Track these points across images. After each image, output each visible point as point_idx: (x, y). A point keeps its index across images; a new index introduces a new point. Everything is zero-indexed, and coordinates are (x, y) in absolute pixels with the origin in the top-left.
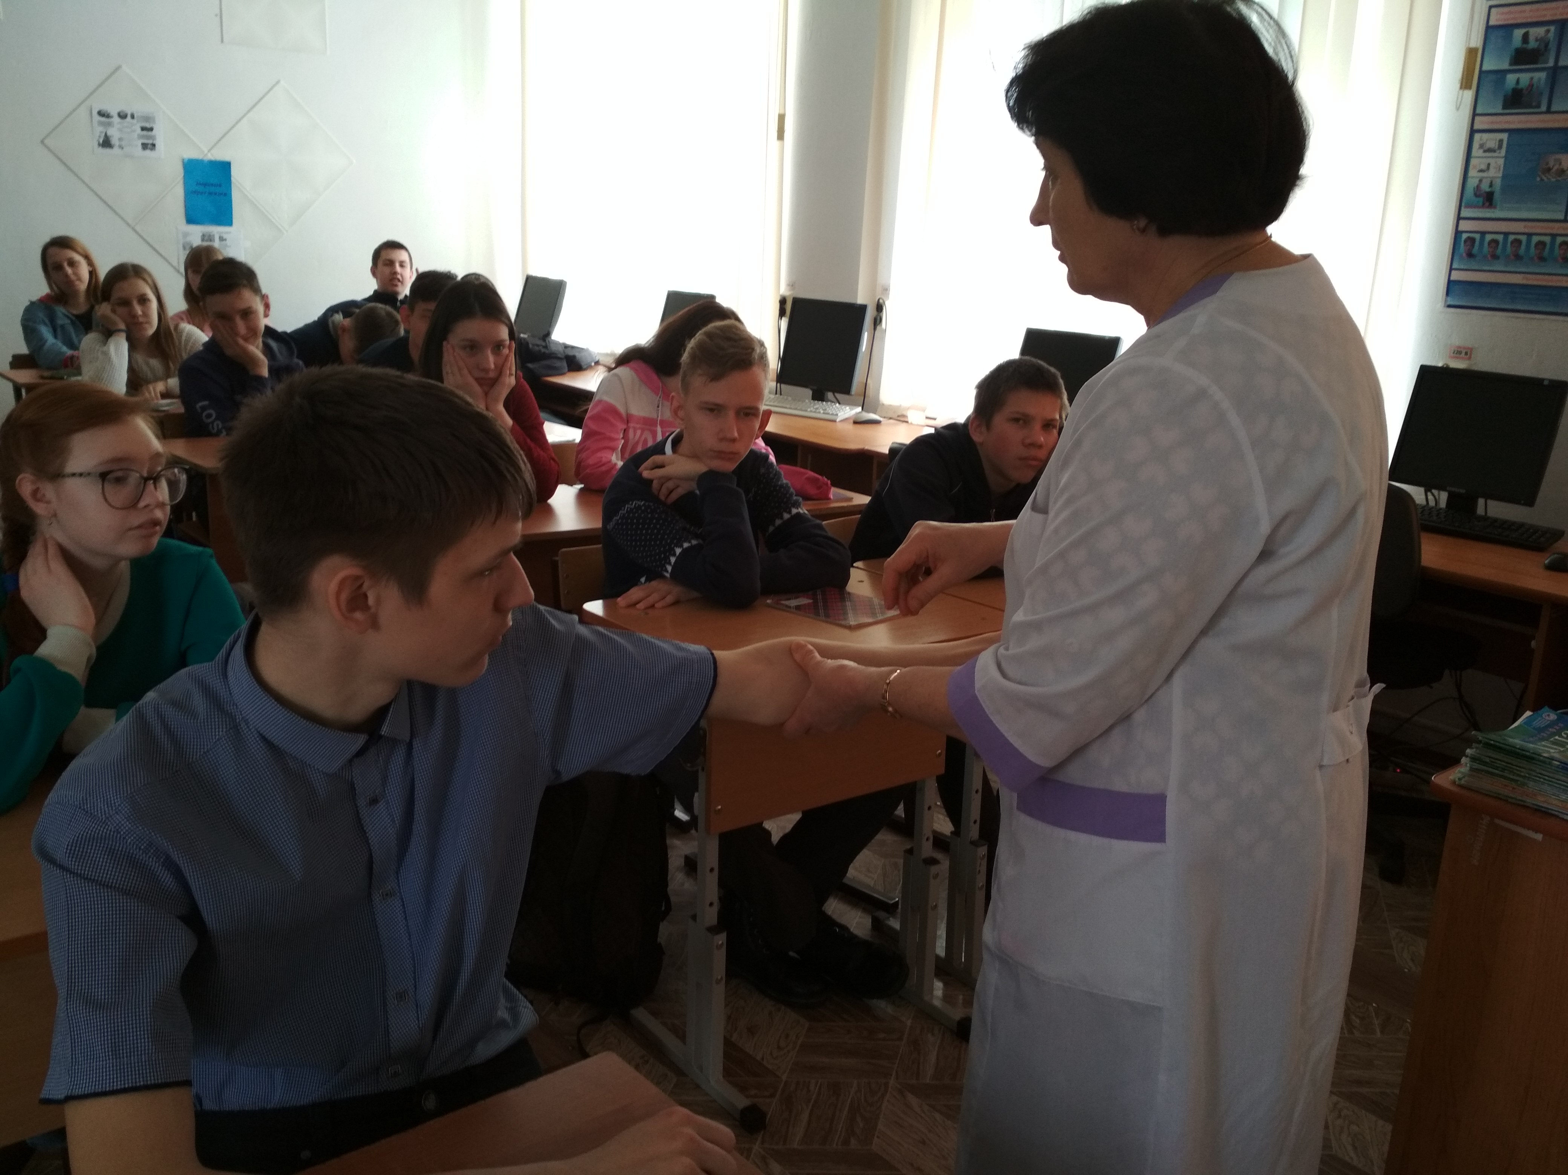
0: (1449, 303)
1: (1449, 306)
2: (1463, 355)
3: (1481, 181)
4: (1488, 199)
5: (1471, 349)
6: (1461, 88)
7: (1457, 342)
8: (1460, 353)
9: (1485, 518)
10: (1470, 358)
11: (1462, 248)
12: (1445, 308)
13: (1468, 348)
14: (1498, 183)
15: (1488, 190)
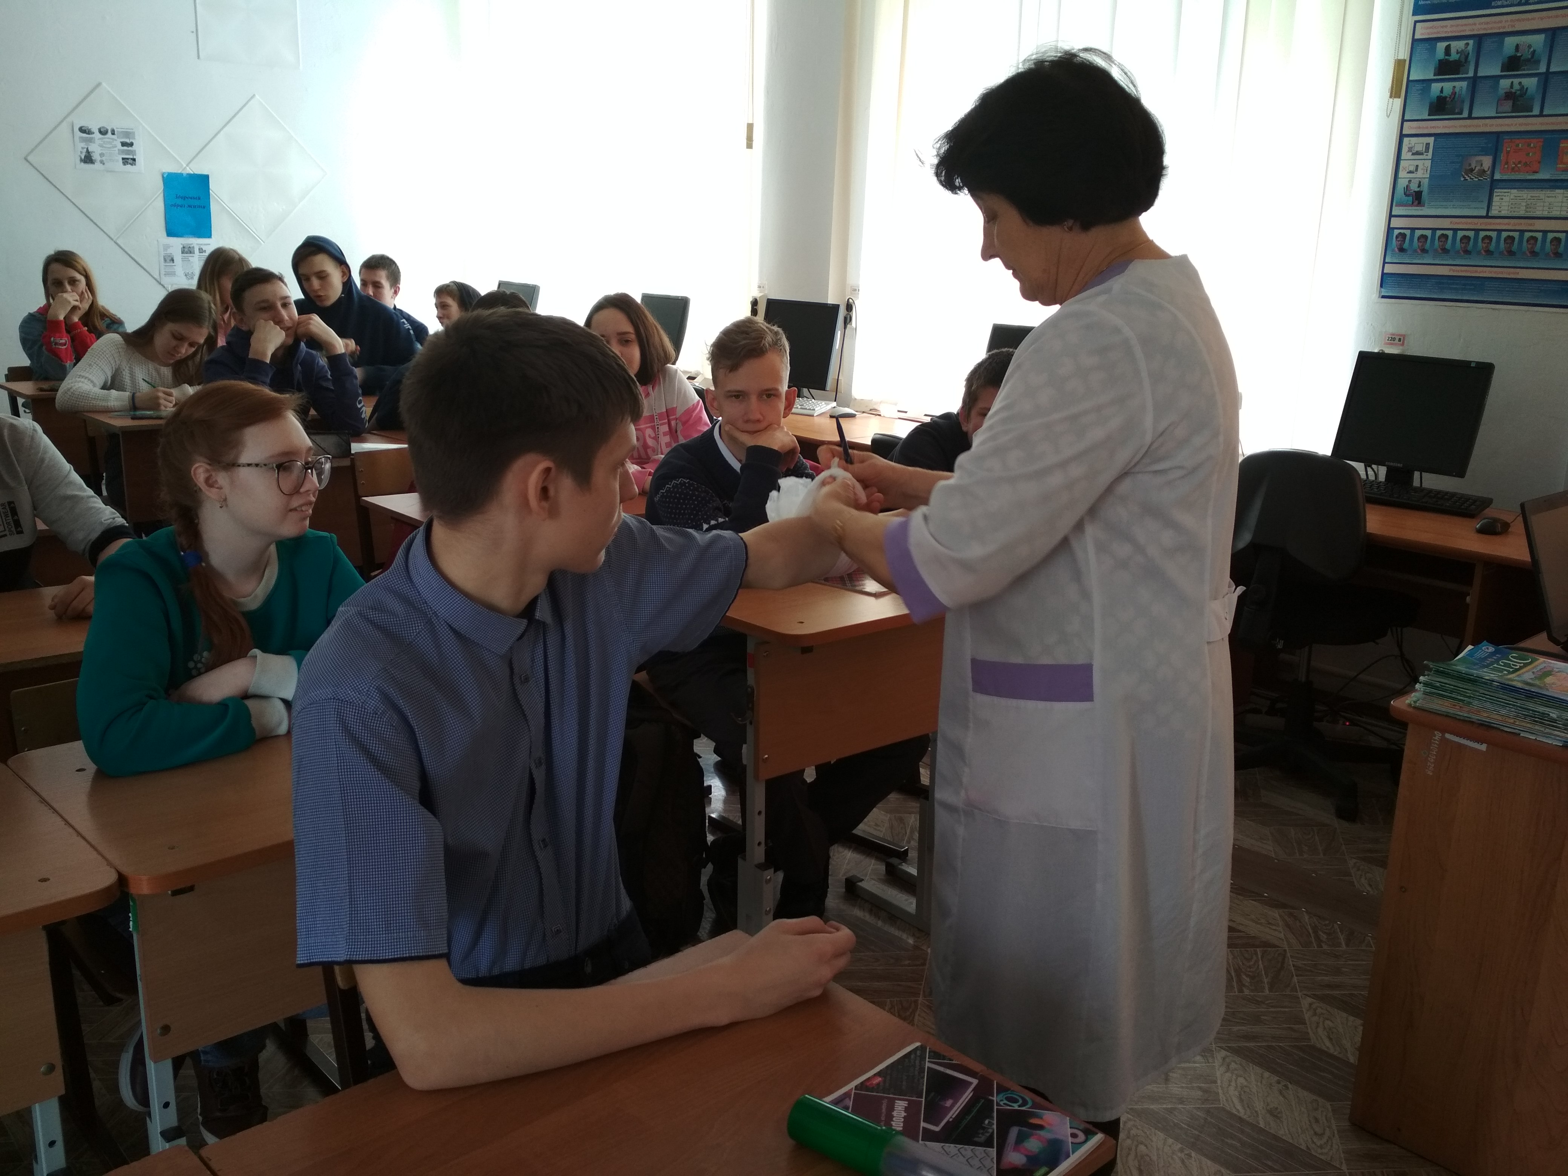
0: (1383, 294)
1: (1383, 297)
2: (1397, 341)
3: (1410, 181)
4: (1417, 198)
5: (1404, 336)
6: (1391, 97)
7: (1391, 329)
8: (1394, 339)
9: (1421, 489)
10: (1403, 344)
11: (1394, 243)
12: (1380, 299)
13: (1401, 335)
14: (1426, 183)
15: (1417, 189)
